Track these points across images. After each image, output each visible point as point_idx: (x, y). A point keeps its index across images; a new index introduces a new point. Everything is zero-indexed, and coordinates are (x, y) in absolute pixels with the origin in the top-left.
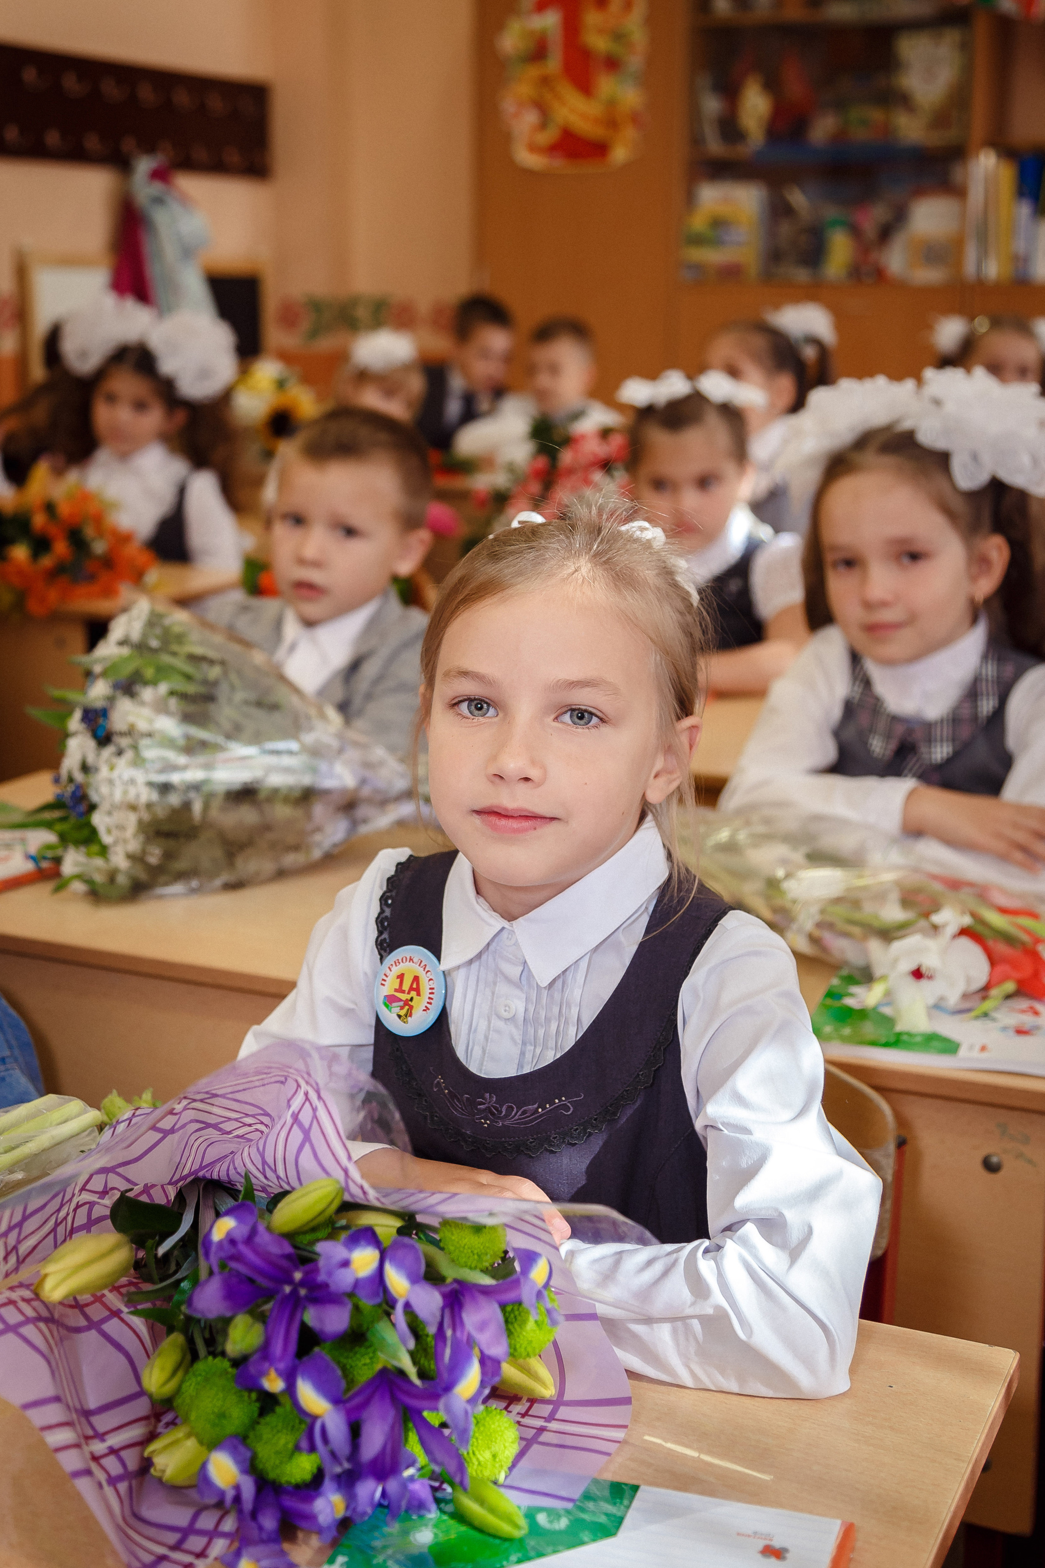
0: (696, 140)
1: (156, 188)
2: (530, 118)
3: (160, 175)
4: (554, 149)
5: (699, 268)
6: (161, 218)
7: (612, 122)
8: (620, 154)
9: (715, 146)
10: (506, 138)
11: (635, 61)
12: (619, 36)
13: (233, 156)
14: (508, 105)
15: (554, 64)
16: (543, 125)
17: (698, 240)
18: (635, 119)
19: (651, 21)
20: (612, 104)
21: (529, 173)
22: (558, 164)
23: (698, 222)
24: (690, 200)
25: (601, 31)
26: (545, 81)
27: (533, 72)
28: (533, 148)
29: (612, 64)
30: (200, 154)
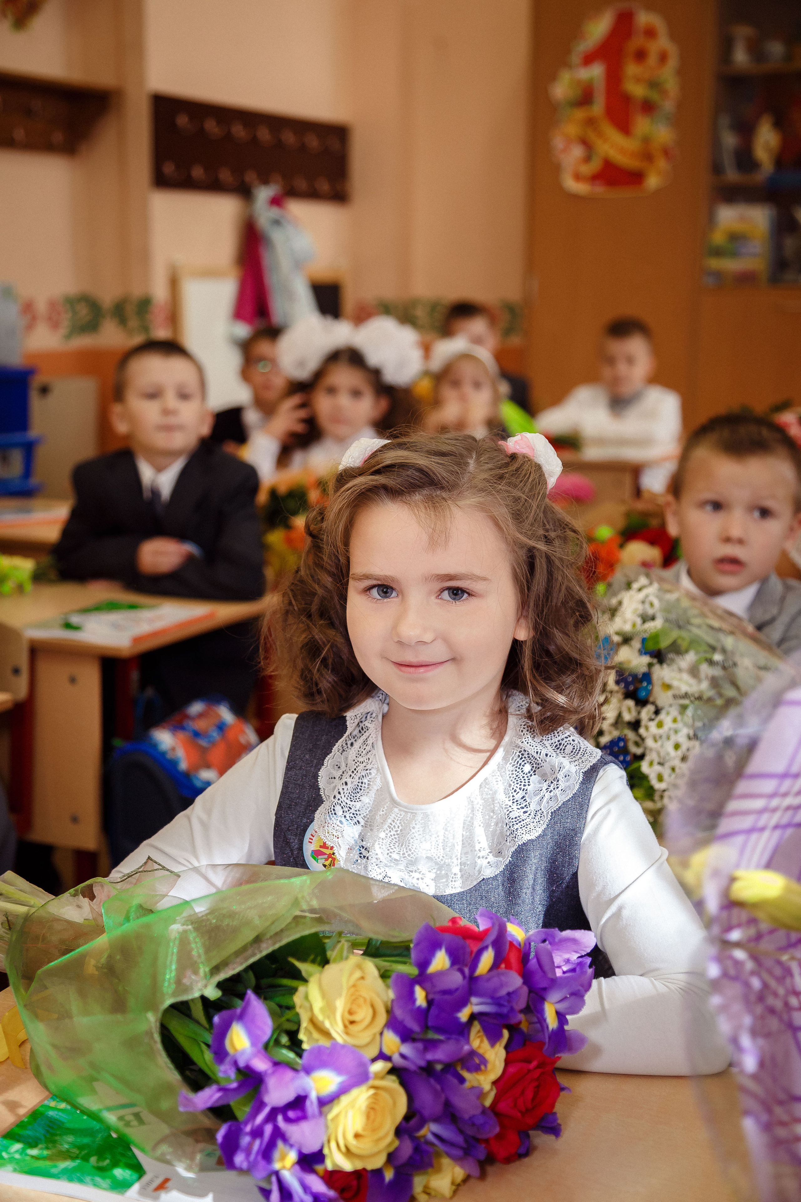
0: (717, 169)
1: (274, 212)
2: (577, 152)
3: (276, 202)
4: (595, 178)
5: (718, 275)
6: (277, 236)
7: (648, 156)
8: (653, 181)
9: (732, 175)
10: (556, 169)
11: (668, 105)
12: (654, 85)
13: (324, 186)
14: (558, 142)
15: (598, 108)
16: (587, 159)
17: (718, 252)
18: (666, 152)
19: (681, 72)
20: (646, 140)
21: (575, 197)
22: (600, 190)
23: (718, 238)
24: (711, 220)
25: (638, 80)
26: (590, 122)
27: (580, 114)
28: (578, 177)
29: (648, 107)
30: (301, 184)
